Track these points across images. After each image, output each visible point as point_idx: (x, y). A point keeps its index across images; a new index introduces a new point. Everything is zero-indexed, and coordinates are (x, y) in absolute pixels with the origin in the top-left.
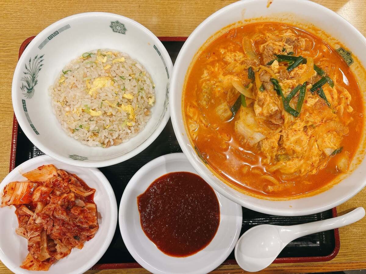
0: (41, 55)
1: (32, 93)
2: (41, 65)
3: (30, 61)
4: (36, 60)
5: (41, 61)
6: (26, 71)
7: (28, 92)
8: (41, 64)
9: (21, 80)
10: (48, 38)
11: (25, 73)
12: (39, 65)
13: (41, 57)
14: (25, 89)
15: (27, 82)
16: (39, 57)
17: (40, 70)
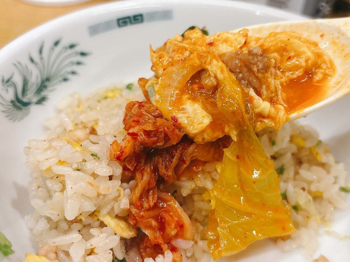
0: (85, 50)
1: (20, 113)
2: (73, 73)
3: (56, 43)
4: (70, 51)
5: (79, 63)
6: (36, 57)
7: (12, 102)
8: (75, 68)
9: (15, 65)
10: (118, 20)
11: (32, 60)
12: (69, 69)
13: (83, 54)
14: (11, 91)
15: (25, 83)
16: (78, 49)
17: (65, 80)
